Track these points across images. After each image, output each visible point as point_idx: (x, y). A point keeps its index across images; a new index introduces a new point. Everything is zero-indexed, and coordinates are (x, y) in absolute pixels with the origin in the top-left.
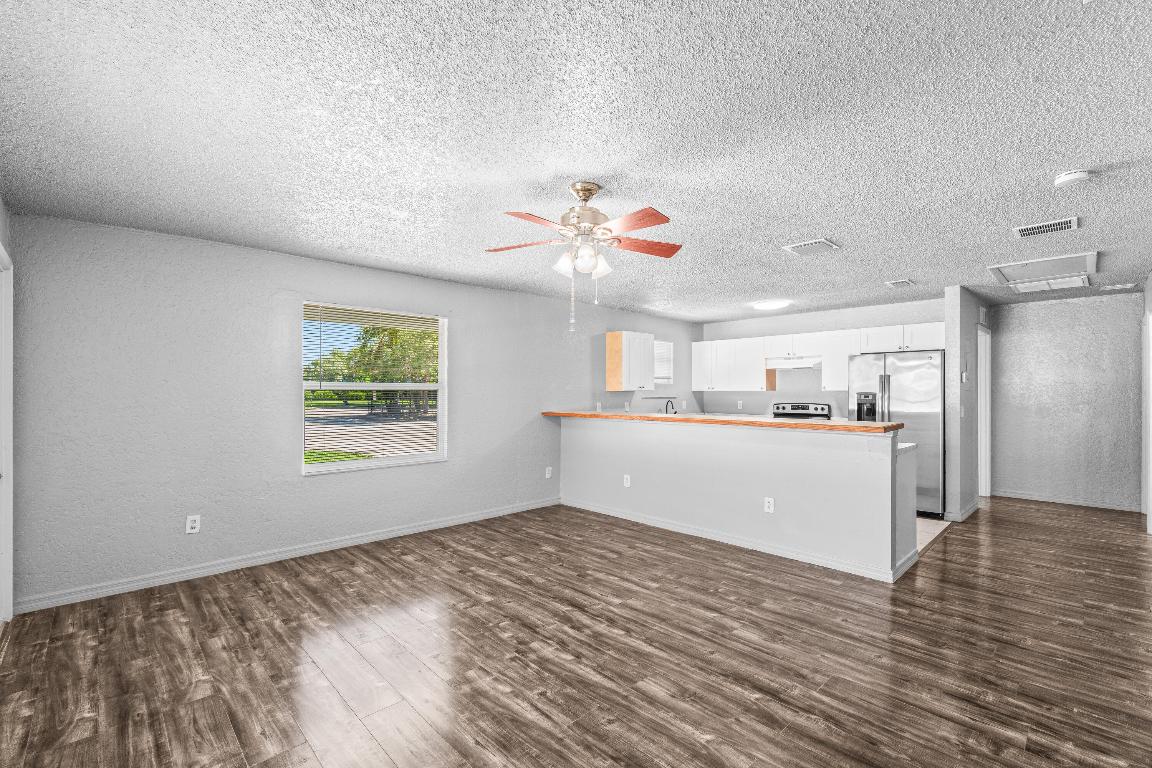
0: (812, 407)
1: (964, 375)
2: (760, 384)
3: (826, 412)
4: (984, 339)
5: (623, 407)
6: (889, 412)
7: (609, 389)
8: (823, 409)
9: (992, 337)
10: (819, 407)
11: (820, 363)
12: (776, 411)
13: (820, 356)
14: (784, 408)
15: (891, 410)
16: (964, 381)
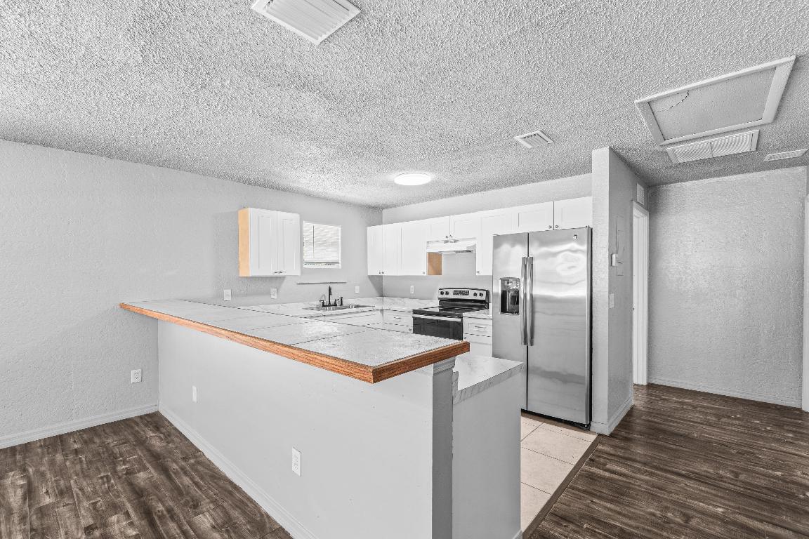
0: (472, 293)
1: (614, 256)
2: (422, 268)
3: (484, 298)
4: (640, 221)
5: (269, 293)
6: (531, 295)
7: (242, 275)
8: (481, 295)
9: (650, 219)
10: (478, 292)
11: (475, 246)
12: (441, 296)
13: (474, 238)
14: (447, 293)
15: (534, 293)
16: (614, 264)
